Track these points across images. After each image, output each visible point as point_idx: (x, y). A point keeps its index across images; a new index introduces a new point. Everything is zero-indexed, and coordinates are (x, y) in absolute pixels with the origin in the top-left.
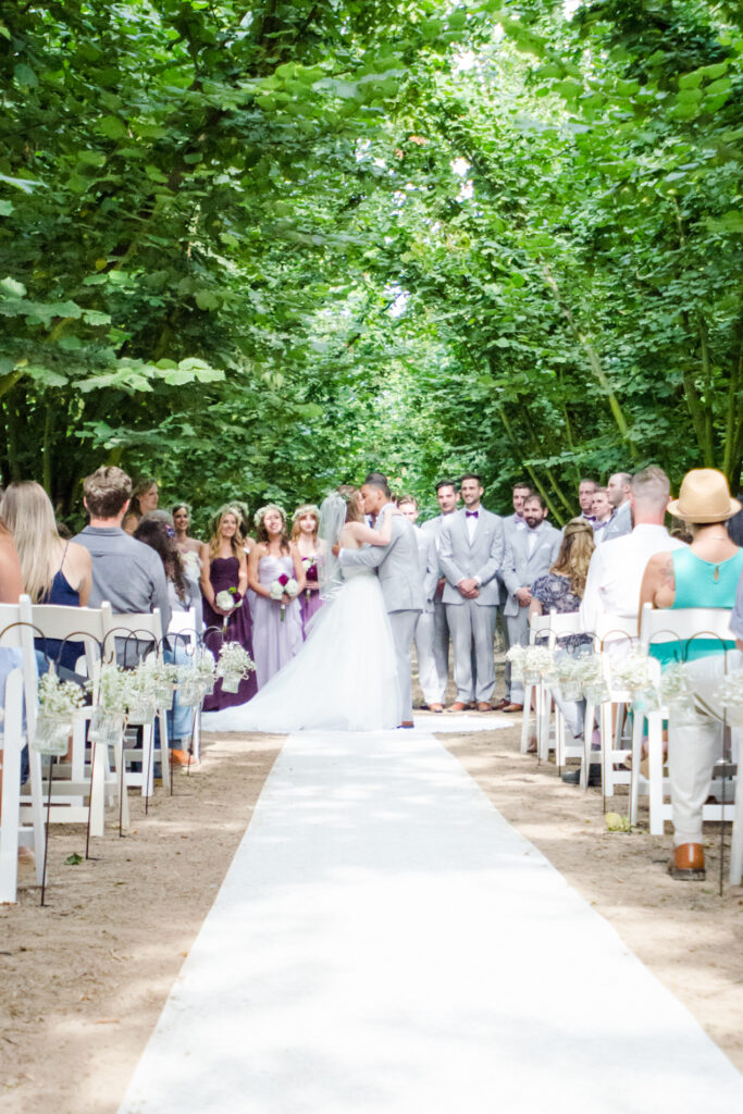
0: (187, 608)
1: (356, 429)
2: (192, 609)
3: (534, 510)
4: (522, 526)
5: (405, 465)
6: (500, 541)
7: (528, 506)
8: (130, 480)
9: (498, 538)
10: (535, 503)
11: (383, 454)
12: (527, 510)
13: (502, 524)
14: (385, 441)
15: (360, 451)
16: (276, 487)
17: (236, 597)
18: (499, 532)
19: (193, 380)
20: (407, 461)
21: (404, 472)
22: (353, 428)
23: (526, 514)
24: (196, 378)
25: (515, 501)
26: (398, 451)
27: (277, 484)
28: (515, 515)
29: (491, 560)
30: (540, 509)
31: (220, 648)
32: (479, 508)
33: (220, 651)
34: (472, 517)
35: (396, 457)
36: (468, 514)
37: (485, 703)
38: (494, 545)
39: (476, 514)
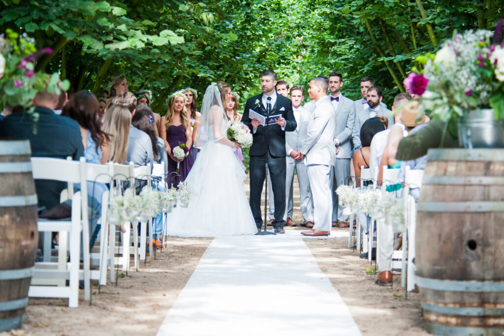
0: (159, 162)
1: (268, 20)
2: (163, 163)
3: (373, 96)
4: (367, 106)
5: (305, 46)
6: (352, 117)
7: (371, 93)
8: (136, 99)
9: (351, 115)
10: (374, 92)
11: (288, 38)
12: (369, 96)
13: (354, 105)
14: (290, 27)
15: (270, 35)
16: (207, 68)
17: (186, 150)
18: (352, 111)
19: (167, 43)
20: (306, 43)
21: (304, 52)
22: (265, 19)
23: (368, 99)
24: (169, 42)
25: (362, 90)
26: (299, 35)
27: (208, 66)
28: (363, 99)
29: (347, 128)
30: (377, 96)
31: (178, 184)
32: (340, 95)
33: (178, 186)
34: (335, 101)
35: (298, 41)
36: (332, 99)
37: (343, 222)
38: (349, 119)
39: (337, 99)
